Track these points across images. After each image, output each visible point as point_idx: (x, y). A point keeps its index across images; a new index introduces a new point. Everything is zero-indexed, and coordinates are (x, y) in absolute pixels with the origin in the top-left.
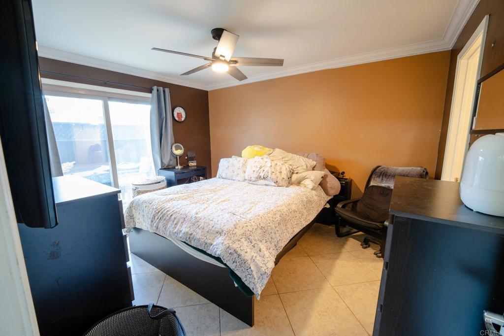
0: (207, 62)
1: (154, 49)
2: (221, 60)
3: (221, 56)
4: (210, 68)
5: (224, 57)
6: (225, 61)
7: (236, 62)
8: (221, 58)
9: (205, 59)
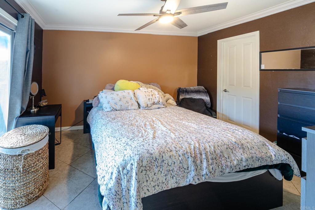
0: (156, 18)
1: (120, 15)
2: (167, 14)
3: (167, 10)
4: (158, 21)
5: (170, 11)
6: (171, 14)
7: (180, 13)
8: (168, 12)
9: (154, 16)
